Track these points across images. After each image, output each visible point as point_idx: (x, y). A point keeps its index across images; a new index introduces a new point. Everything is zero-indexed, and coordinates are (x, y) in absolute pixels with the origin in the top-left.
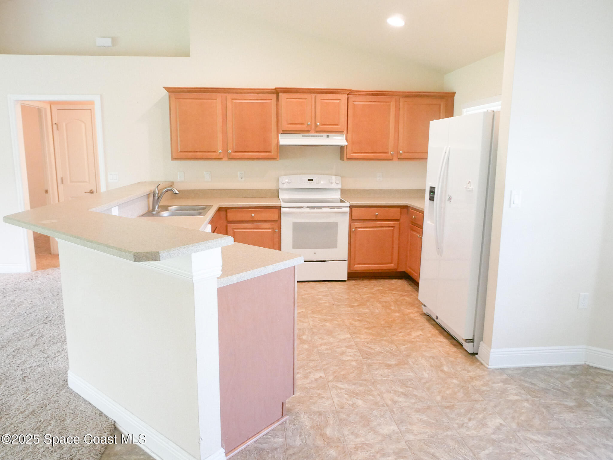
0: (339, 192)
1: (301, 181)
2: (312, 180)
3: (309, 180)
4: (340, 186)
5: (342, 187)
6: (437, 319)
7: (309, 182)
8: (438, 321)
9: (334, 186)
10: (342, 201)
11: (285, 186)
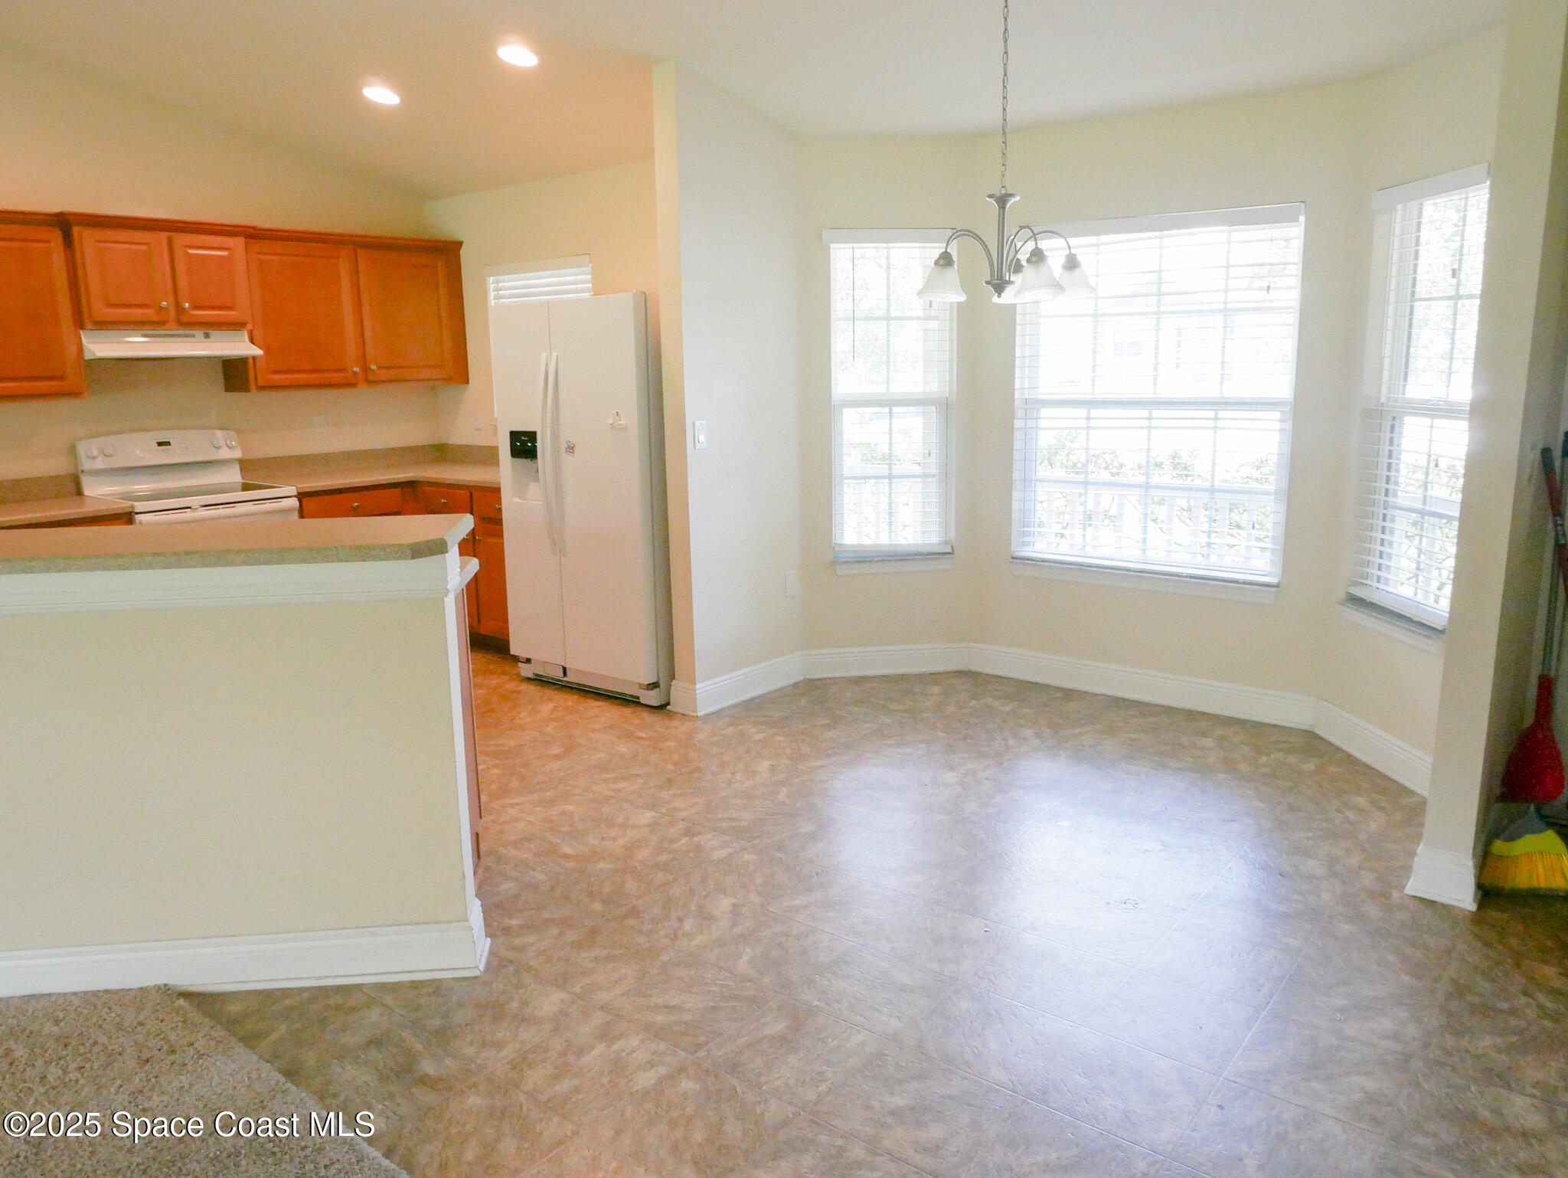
0: (237, 468)
1: (140, 450)
2: (168, 443)
3: (160, 444)
4: (238, 454)
5: (243, 453)
6: (565, 673)
7: (163, 450)
8: (571, 678)
9: (224, 454)
10: (246, 487)
11: (100, 464)
